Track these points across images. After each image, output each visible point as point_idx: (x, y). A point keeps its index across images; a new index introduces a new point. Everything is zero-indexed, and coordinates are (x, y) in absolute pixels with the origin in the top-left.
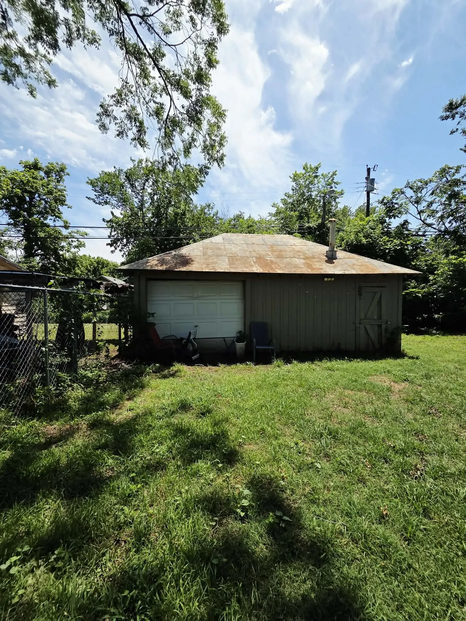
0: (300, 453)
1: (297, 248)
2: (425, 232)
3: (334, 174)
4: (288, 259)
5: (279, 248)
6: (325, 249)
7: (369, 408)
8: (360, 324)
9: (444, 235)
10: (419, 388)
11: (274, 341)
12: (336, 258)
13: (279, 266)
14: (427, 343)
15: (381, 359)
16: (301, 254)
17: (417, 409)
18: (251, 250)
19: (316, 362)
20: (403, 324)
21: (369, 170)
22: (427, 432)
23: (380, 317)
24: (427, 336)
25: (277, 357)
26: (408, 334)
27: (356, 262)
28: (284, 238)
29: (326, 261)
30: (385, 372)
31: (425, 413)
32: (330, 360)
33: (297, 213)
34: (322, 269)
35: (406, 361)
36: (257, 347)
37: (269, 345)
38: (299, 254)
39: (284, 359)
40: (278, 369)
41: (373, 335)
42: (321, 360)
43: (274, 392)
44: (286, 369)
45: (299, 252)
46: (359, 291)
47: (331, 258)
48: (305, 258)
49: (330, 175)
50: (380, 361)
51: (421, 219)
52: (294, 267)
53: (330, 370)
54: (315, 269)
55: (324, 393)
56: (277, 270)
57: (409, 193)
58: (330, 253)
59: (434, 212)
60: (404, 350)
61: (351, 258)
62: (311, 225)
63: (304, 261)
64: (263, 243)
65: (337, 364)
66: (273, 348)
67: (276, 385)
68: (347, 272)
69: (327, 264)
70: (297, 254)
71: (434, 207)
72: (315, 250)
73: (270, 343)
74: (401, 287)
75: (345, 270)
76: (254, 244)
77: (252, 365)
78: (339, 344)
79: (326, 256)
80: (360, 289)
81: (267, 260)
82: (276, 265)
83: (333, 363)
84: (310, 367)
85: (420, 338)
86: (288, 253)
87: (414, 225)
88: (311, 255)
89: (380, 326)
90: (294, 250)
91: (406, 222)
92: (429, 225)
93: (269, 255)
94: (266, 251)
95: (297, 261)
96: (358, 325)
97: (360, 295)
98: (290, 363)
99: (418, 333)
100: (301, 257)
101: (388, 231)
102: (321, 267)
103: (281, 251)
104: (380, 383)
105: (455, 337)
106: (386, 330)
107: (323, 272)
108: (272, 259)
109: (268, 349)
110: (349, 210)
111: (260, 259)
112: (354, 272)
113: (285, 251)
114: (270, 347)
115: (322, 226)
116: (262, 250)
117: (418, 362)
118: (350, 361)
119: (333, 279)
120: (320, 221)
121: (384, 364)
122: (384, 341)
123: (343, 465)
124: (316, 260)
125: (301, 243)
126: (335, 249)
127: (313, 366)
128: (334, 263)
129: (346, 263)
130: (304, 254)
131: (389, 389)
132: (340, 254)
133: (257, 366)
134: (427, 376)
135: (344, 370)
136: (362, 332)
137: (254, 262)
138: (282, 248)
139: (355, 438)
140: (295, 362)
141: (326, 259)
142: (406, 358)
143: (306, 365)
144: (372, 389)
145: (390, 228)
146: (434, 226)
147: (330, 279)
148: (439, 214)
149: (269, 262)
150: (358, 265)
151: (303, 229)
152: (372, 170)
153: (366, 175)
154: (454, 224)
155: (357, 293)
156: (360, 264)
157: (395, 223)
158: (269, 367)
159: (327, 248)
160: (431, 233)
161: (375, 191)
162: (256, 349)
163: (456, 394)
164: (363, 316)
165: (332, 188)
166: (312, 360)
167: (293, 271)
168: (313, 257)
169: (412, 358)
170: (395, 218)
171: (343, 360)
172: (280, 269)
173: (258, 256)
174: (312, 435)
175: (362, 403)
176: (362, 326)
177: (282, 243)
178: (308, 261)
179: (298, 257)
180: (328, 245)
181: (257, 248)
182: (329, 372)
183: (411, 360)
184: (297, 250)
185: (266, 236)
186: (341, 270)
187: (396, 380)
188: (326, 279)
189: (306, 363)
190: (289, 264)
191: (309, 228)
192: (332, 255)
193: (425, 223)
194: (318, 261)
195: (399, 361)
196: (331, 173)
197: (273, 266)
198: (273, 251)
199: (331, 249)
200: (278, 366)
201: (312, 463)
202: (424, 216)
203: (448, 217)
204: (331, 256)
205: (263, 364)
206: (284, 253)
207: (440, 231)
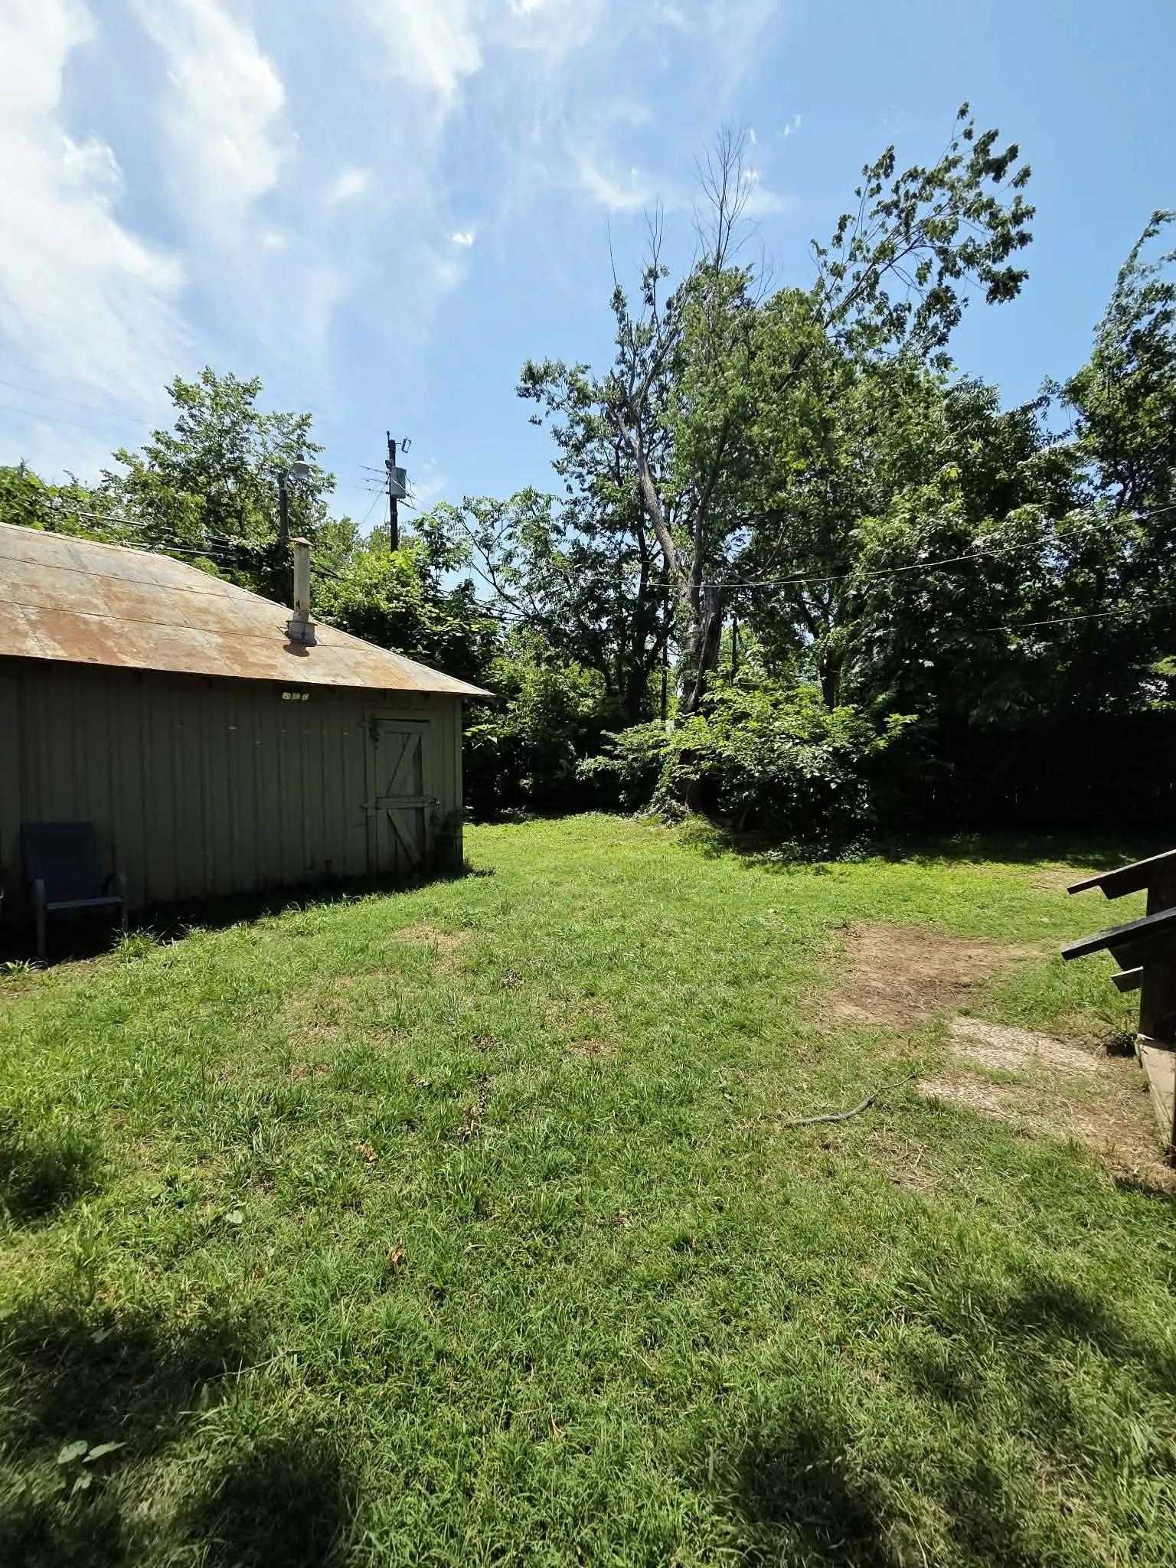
0: (181, 1205)
1: (200, 601)
2: (502, 612)
3: (304, 422)
4: (168, 629)
5: (135, 590)
6: (282, 614)
7: (386, 1010)
8: (377, 808)
9: (533, 624)
10: (490, 935)
11: (122, 878)
12: (313, 644)
13: (132, 644)
14: (509, 840)
15: (423, 886)
16: (211, 618)
17: (482, 983)
18: (17, 580)
19: (265, 920)
20: (464, 805)
21: (392, 445)
22: (496, 1029)
23: (419, 792)
24: (511, 825)
25: (132, 928)
26: (477, 823)
27: (361, 658)
28: (152, 562)
29: (285, 647)
30: (427, 915)
31: (495, 987)
32: (303, 909)
33: (200, 499)
34: (273, 667)
35: (470, 882)
36: (52, 906)
37: (104, 892)
38: (204, 617)
39: (157, 930)
40: (135, 963)
41: (408, 835)
42: (276, 912)
43: (112, 1040)
44: (163, 957)
45: (205, 611)
46: (371, 730)
47: (300, 641)
48: (225, 633)
49: (293, 422)
50: (420, 892)
51: (495, 584)
52: (189, 655)
53: (301, 934)
54: (254, 665)
55: (276, 1001)
56: (124, 657)
57: (472, 522)
58: (297, 629)
59: (516, 574)
60: (467, 860)
61: (352, 647)
62: (249, 544)
63: (220, 640)
64: (69, 562)
65: (320, 915)
66: (119, 900)
67: (119, 1017)
68: (341, 682)
69: (290, 655)
70: (199, 617)
71: (516, 563)
72: (255, 614)
73: (107, 885)
74: (459, 723)
75: (336, 675)
76: (32, 560)
77: (30, 971)
78: (328, 863)
79: (287, 634)
80: (374, 725)
81: (85, 622)
82: (122, 641)
83: (309, 914)
84: (242, 937)
85: (499, 829)
86: (164, 610)
87: (484, 593)
88: (242, 626)
89: (420, 811)
90: (187, 605)
91: (469, 584)
92: (509, 599)
93: (96, 607)
94: (81, 592)
95: (197, 637)
96: (371, 812)
97: (375, 738)
98: (177, 938)
99: (495, 819)
100: (213, 627)
101: (435, 596)
102: (271, 662)
103: (141, 600)
104: (415, 942)
105: (553, 822)
106: (433, 817)
107: (276, 675)
108: (108, 621)
109: (101, 907)
110: (354, 532)
111: (54, 616)
112: (357, 682)
113: (155, 602)
114: (110, 900)
115: (278, 553)
116: (67, 590)
117: (492, 880)
118: (354, 902)
119: (306, 697)
120: (273, 538)
121: (427, 897)
122: (429, 843)
123: (308, 1184)
124: (259, 641)
125: (212, 587)
126: (311, 619)
127: (255, 932)
128: (307, 654)
129: (340, 660)
130: (221, 620)
131: (434, 954)
132: (324, 633)
133: (52, 970)
134: (505, 909)
135: (336, 928)
136: (383, 829)
137: (30, 623)
138: (144, 590)
139: (347, 1096)
140: (195, 931)
141: (288, 642)
142: (471, 876)
143: (232, 935)
144: (398, 963)
145: (439, 591)
146: (516, 603)
147: (297, 696)
148: (525, 581)
149: (94, 627)
150: (370, 668)
151: (226, 551)
152: (398, 447)
153: (386, 456)
154: (548, 607)
155: (368, 735)
156: (371, 664)
157: (449, 582)
158: (102, 965)
159: (288, 614)
160: (512, 616)
161: (407, 500)
162: (50, 916)
163: (548, 935)
164: (382, 791)
165: (300, 457)
166: (251, 916)
167: (182, 665)
168: (249, 633)
169: (482, 874)
170: (447, 571)
171: (336, 901)
172: (134, 655)
173: (49, 605)
174: (227, 1134)
175: (372, 1001)
176: (382, 813)
177: (147, 578)
178: (232, 641)
179: (199, 625)
180: (290, 606)
181: (45, 579)
182: (299, 939)
183: (479, 880)
184: (198, 604)
185: (86, 546)
186: (325, 675)
187: (449, 928)
188: (286, 696)
189: (234, 927)
190: (173, 643)
191: (241, 550)
192: (303, 634)
193: (502, 594)
194: (263, 645)
195: (458, 884)
196: (297, 418)
197: (110, 643)
198: (110, 596)
199: (298, 618)
200: (138, 954)
201: (218, 1219)
202: (500, 578)
203: (538, 591)
204: (299, 636)
205: (77, 958)
206: (149, 608)
207: (527, 615)
